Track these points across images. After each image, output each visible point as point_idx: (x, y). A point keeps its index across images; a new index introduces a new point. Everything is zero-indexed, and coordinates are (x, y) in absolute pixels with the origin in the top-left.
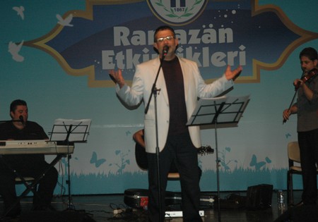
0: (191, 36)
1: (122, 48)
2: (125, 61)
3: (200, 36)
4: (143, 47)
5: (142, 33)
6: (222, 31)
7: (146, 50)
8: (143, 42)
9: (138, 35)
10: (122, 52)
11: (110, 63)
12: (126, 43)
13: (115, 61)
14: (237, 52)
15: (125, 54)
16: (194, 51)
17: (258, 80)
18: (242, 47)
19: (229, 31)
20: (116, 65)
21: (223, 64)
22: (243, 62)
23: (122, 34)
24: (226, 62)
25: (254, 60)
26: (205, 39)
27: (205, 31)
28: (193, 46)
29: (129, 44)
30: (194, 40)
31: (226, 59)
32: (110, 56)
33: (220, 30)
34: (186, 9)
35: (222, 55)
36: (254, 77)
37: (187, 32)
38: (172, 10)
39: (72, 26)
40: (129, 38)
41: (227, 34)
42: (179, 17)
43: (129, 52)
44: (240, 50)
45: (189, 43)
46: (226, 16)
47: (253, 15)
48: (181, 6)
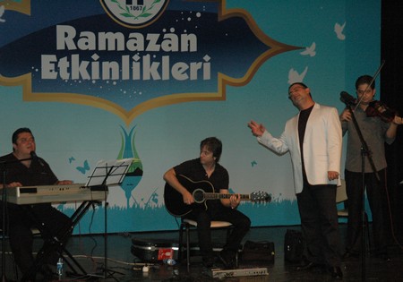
1: (67, 53)
2: (69, 70)
3: (159, 41)
4: (92, 52)
5: (91, 35)
6: (184, 37)
7: (95, 57)
8: (92, 47)
10: (66, 58)
11: (51, 71)
12: (72, 47)
13: (57, 69)
14: (201, 63)
15: (69, 60)
16: (152, 60)
17: (223, 98)
18: (207, 58)
19: (193, 38)
20: (59, 74)
21: (185, 77)
22: (207, 75)
23: (66, 35)
24: (189, 75)
25: (219, 73)
26: (165, 46)
27: (166, 36)
28: (152, 53)
29: (75, 48)
30: (153, 47)
31: (188, 71)
32: (51, 62)
33: (182, 35)
34: (145, 8)
35: (184, 66)
36: (219, 94)
37: (145, 37)
38: (128, 9)
39: (4, 21)
40: (76, 40)
41: (190, 41)
42: (136, 18)
43: (75, 58)
44: (204, 61)
45: (147, 50)
46: (189, 19)
47: (220, 19)
48: (138, 4)
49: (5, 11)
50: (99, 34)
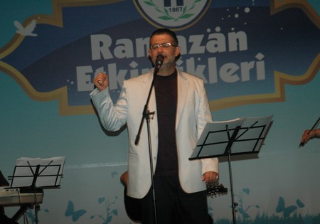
0: (192, 43)
1: (103, 63)
3: (204, 43)
4: (130, 60)
5: (128, 42)
6: (232, 36)
7: (134, 64)
8: (130, 54)
9: (123, 45)
10: (102, 68)
11: (87, 83)
12: (108, 56)
14: (252, 63)
15: (106, 69)
16: (197, 63)
17: (282, 99)
18: (260, 56)
19: (242, 36)
21: (236, 78)
22: (261, 75)
23: (101, 44)
24: (240, 75)
25: (275, 72)
26: (210, 47)
27: (211, 36)
28: (196, 56)
29: (112, 57)
30: (197, 49)
31: (238, 73)
32: (87, 74)
33: (230, 34)
35: (234, 67)
36: (277, 94)
37: (187, 39)
38: (166, 11)
39: (36, 35)
40: (112, 48)
41: (239, 40)
42: (176, 20)
43: (112, 67)
44: (257, 60)
45: (190, 53)
46: (237, 16)
47: (272, 13)
48: (178, 5)
49: (37, 25)
50: (137, 40)
